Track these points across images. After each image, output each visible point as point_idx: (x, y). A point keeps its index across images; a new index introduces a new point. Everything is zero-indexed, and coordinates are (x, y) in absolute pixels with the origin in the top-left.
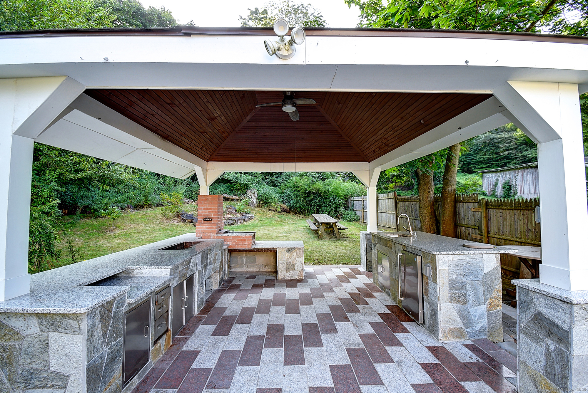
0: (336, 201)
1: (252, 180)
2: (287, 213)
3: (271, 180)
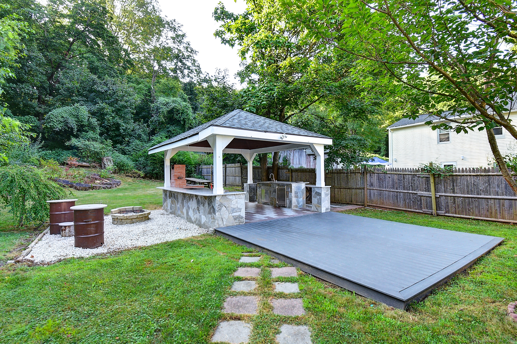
0: (189, 168)
1: (103, 148)
2: (143, 178)
3: (121, 149)
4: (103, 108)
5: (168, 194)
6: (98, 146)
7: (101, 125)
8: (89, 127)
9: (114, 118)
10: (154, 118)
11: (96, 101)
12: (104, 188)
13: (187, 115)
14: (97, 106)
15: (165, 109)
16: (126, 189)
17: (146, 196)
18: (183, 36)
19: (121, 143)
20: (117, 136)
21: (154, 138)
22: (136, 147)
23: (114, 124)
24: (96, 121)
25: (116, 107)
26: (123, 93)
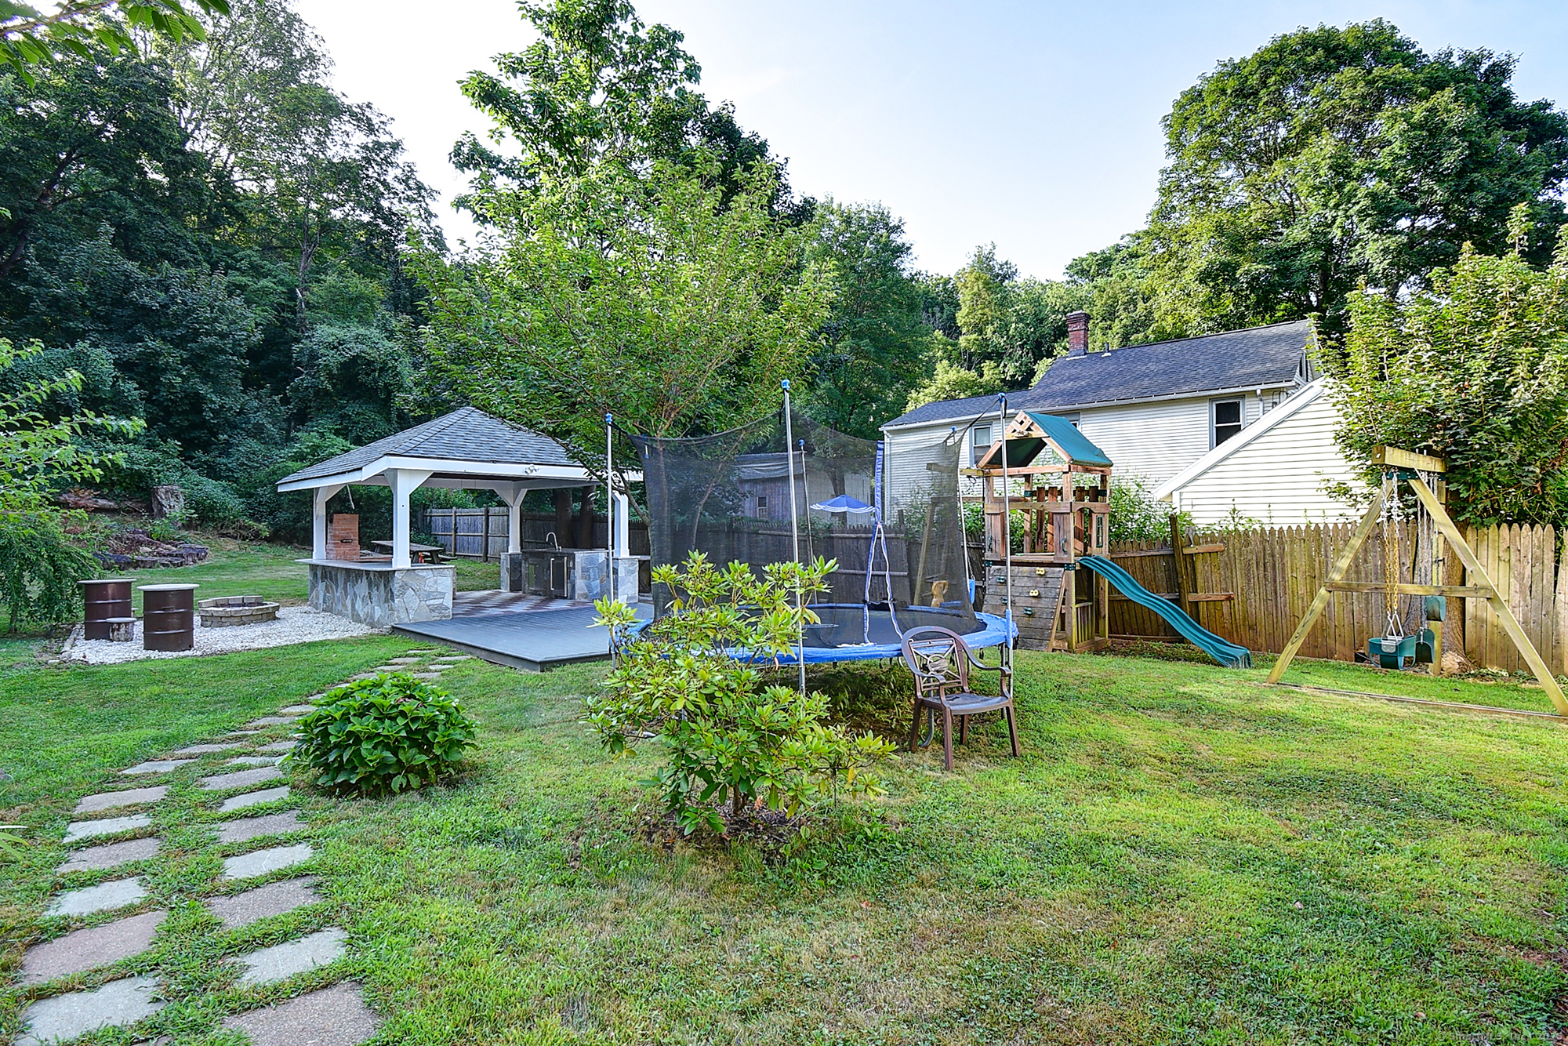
1: (156, 461)
2: (267, 540)
3: (205, 463)
4: (157, 354)
5: (319, 574)
6: (142, 456)
7: (148, 400)
8: (114, 404)
9: (185, 379)
10: (303, 380)
11: (134, 332)
12: (163, 564)
13: (396, 375)
14: (139, 348)
15: (333, 359)
16: (222, 567)
17: (275, 581)
18: (396, 146)
19: (206, 447)
20: (194, 426)
21: (299, 434)
22: (249, 459)
23: (186, 396)
24: (135, 389)
25: (192, 350)
26: (212, 312)
